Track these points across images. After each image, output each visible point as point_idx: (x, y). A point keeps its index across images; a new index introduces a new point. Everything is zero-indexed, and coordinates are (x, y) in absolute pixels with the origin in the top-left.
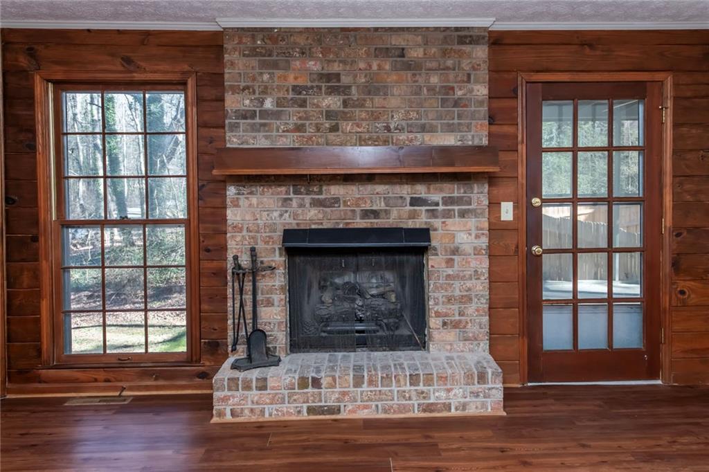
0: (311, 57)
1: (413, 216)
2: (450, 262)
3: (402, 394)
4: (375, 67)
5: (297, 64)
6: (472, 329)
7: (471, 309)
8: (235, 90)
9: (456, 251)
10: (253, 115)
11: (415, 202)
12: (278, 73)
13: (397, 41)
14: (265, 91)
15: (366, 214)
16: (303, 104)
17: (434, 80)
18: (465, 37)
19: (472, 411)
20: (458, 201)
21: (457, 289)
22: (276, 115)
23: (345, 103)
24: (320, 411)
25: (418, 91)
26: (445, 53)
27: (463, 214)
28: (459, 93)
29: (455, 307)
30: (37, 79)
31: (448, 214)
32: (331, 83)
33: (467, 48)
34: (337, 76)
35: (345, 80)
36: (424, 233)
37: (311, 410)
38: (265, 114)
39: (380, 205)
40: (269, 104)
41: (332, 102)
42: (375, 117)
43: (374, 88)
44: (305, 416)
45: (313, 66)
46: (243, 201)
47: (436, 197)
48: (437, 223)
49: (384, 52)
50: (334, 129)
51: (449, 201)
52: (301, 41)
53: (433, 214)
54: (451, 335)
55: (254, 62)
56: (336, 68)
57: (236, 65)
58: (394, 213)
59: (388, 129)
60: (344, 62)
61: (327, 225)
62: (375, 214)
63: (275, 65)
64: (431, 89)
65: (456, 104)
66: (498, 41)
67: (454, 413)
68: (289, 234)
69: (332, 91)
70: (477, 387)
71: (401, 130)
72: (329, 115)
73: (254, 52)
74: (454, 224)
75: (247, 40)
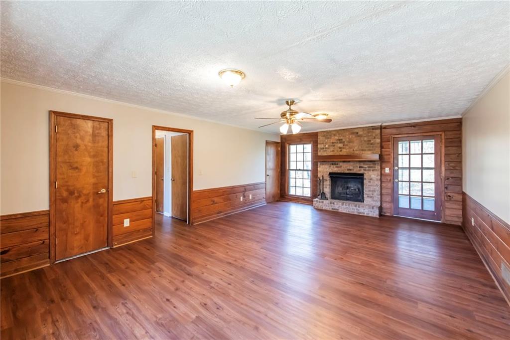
0: (336, 136)
1: (360, 170)
2: (370, 182)
3: (353, 209)
4: (351, 136)
5: (333, 138)
6: (375, 199)
7: (375, 194)
8: (320, 144)
9: (371, 179)
10: (323, 149)
11: (360, 167)
12: (329, 140)
13: (356, 131)
14: (326, 143)
15: (348, 170)
16: (334, 146)
17: (365, 139)
18: (374, 128)
19: (370, 215)
20: (372, 167)
21: (372, 188)
22: (328, 148)
23: (344, 145)
24: (334, 209)
25: (362, 141)
26: (369, 133)
27: (373, 170)
28: (372, 141)
29: (371, 193)
30: (286, 144)
31: (369, 170)
32: (340, 141)
33: (374, 131)
34: (342, 139)
35: (344, 140)
36: (362, 175)
37: (332, 209)
38: (326, 148)
39: (351, 168)
40: (327, 146)
41: (341, 145)
42: (350, 148)
43: (350, 141)
44: (331, 210)
45: (336, 138)
46: (321, 166)
47: (366, 166)
48: (366, 172)
49: (353, 133)
50: (341, 151)
51: (369, 167)
52: (334, 133)
53: (365, 170)
54: (369, 199)
55: (324, 138)
56: (341, 138)
57: (320, 139)
58: (355, 170)
59: (354, 150)
60: (343, 136)
61: (339, 172)
62: (350, 170)
63: (328, 138)
64: (365, 141)
65: (371, 144)
66: (381, 128)
67: (365, 215)
68: (330, 174)
69: (341, 143)
70: (371, 210)
71: (356, 150)
72: (340, 148)
73: (324, 136)
74: (371, 173)
75: (323, 134)
